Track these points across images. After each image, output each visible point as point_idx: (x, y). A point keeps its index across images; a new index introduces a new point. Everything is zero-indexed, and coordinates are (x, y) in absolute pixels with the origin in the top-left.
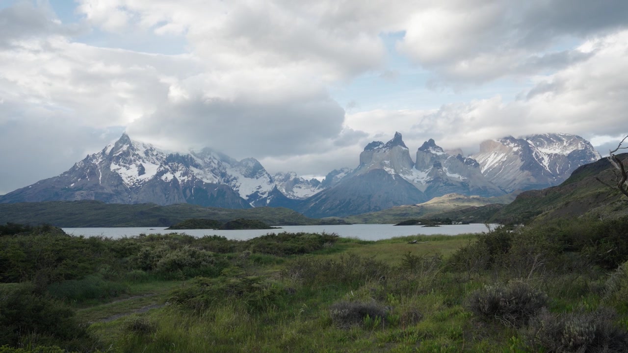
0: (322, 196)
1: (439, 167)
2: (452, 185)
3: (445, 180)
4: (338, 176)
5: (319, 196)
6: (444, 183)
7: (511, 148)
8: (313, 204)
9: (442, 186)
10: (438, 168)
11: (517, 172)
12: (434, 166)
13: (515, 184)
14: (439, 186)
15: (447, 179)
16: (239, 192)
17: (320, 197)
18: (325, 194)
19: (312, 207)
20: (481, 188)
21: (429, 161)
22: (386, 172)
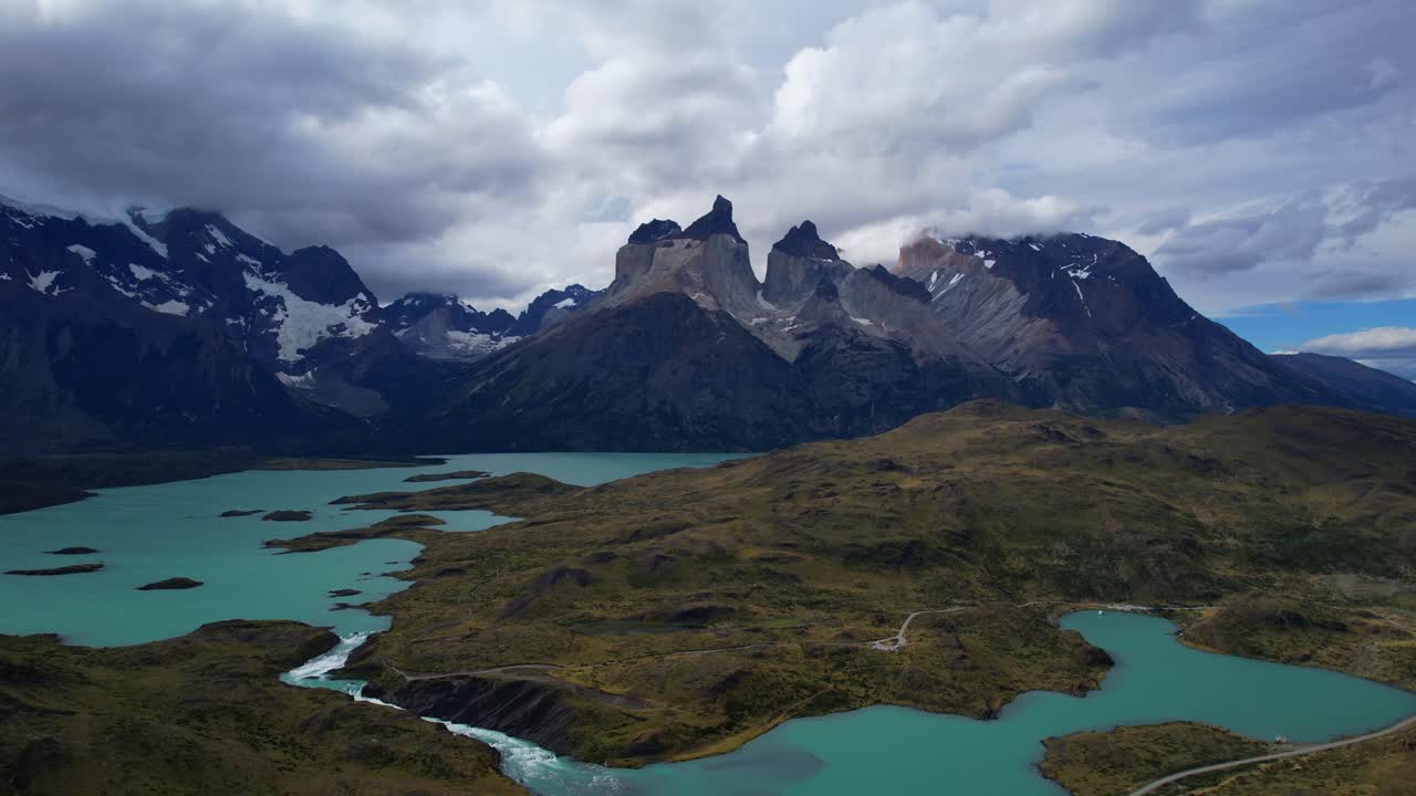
0: (507, 362)
1: (831, 297)
2: (869, 348)
3: (850, 334)
4: (560, 305)
5: (500, 361)
6: (846, 343)
7: (981, 262)
8: (479, 387)
9: (843, 351)
10: (829, 301)
11: (1014, 320)
12: (818, 293)
13: (1016, 352)
14: (834, 348)
15: (855, 331)
16: (278, 340)
17: (502, 366)
18: (517, 356)
19: (474, 397)
20: (944, 358)
21: (800, 279)
22: (694, 302)
